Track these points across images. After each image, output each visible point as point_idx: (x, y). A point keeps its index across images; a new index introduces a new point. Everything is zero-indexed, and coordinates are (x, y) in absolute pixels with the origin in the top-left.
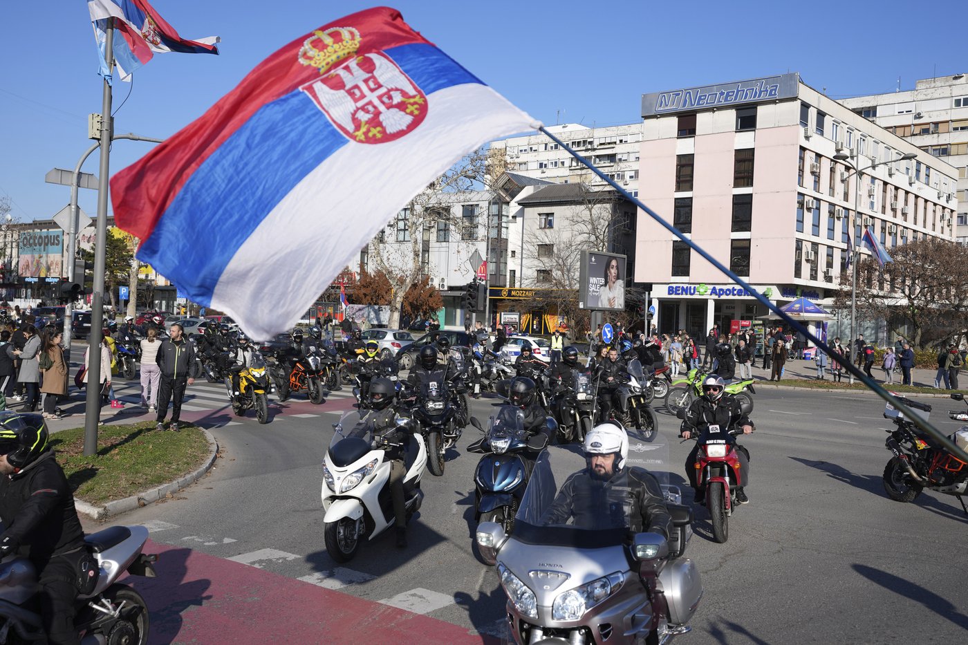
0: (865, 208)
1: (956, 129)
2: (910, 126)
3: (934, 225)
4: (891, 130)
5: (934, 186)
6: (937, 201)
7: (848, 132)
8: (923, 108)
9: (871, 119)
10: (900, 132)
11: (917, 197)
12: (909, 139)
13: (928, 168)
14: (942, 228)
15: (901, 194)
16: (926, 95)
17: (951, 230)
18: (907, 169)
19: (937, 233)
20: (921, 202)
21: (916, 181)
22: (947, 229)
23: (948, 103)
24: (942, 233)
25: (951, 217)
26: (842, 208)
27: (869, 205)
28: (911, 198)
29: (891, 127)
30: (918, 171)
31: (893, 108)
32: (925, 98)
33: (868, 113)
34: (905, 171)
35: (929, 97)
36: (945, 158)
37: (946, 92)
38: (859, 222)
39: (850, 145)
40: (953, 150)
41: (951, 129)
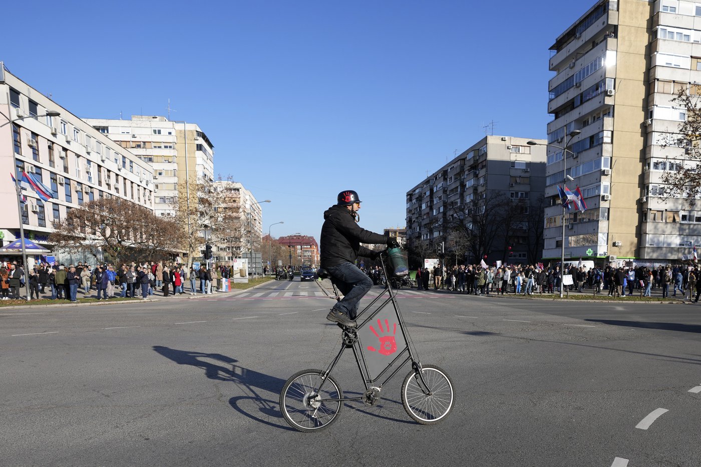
0: (84, 179)
1: (155, 147)
2: (129, 142)
3: (139, 198)
4: (118, 143)
5: (136, 174)
6: (140, 184)
7: (61, 123)
8: (136, 132)
9: (105, 134)
10: (124, 145)
11: (125, 179)
12: (129, 150)
13: (131, 162)
14: (145, 201)
15: (113, 176)
16: (137, 124)
17: (151, 203)
18: (116, 160)
19: (142, 203)
20: (128, 184)
21: (123, 168)
22: (148, 202)
23: (151, 131)
24: (146, 204)
25: (150, 195)
26: (63, 178)
27: (87, 178)
28: (121, 179)
29: (118, 141)
30: (124, 162)
31: (119, 129)
32: (136, 126)
33: (103, 129)
34: (114, 160)
35: (139, 126)
36: (150, 163)
37: (148, 124)
38: (79, 188)
39: (65, 133)
40: (155, 159)
41: (153, 147)
